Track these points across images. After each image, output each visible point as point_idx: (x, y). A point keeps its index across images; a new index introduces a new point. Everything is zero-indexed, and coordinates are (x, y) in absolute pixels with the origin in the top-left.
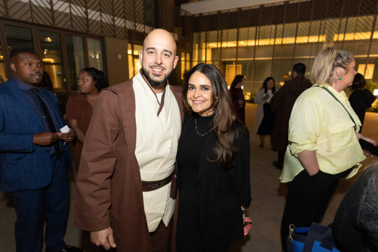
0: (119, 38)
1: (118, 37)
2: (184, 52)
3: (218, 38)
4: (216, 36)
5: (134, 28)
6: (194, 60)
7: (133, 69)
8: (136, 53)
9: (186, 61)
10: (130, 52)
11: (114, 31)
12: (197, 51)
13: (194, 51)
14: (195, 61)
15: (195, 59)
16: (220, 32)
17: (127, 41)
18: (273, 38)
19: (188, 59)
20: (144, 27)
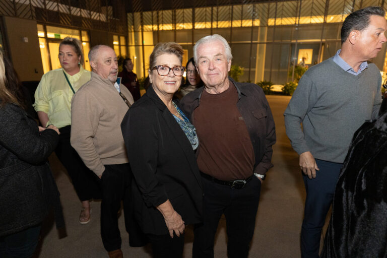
0: (23, 18)
1: (22, 16)
2: (116, 35)
3: (152, 20)
4: (151, 18)
5: (43, 7)
6: (130, 44)
7: (47, 55)
8: (51, 35)
9: (120, 45)
10: (41, 34)
11: (15, 9)
12: (133, 34)
13: (130, 34)
14: (131, 46)
15: (132, 43)
16: (155, 13)
17: (36, 22)
18: (208, 21)
19: (123, 42)
20: (58, 5)
